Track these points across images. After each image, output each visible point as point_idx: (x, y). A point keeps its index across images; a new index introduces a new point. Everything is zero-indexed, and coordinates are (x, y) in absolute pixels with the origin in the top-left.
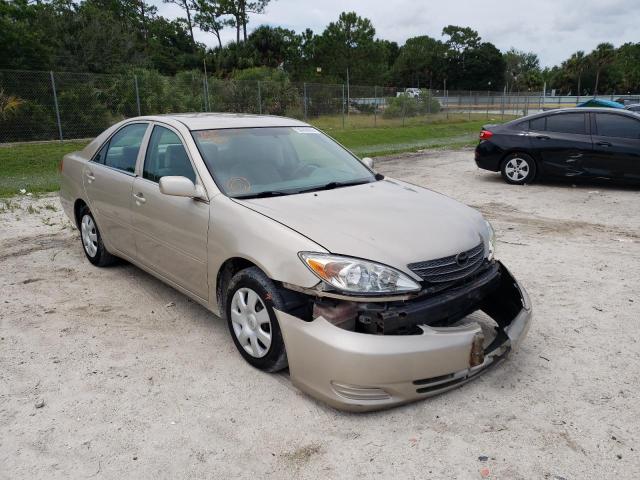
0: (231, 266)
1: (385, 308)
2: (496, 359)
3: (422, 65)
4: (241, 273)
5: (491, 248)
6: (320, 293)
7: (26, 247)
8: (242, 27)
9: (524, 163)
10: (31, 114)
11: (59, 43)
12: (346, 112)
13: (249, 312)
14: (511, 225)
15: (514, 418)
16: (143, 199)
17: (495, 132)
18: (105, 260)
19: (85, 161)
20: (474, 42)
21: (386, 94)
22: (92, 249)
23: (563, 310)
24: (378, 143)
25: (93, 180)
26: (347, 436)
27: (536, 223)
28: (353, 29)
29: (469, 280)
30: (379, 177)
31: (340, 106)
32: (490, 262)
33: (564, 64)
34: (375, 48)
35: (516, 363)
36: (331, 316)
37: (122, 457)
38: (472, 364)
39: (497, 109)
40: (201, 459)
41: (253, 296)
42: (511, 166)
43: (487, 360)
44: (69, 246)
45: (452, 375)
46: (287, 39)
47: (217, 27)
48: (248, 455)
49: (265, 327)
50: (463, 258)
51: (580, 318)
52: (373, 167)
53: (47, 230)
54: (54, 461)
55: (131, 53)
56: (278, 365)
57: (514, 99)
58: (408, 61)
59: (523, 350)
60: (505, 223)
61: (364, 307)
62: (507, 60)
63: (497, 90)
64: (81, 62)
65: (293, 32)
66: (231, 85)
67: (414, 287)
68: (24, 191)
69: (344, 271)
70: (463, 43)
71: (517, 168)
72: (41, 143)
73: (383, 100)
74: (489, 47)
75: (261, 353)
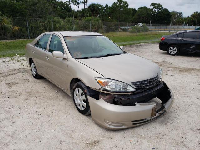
0: (75, 80)
1: (123, 97)
2: (161, 114)
3: (143, 16)
4: (77, 83)
5: (161, 77)
6: (102, 91)
7: (16, 72)
8: (86, 4)
9: (175, 48)
10: (21, 31)
11: (30, 9)
12: (118, 31)
13: (79, 96)
14: (169, 69)
15: (166, 135)
16: (48, 58)
17: (166, 38)
18: (38, 77)
19: (32, 46)
20: (161, 8)
21: (131, 25)
22: (34, 73)
23: (185, 98)
24: (128, 41)
25: (34, 52)
26: (109, 138)
27: (178, 68)
28: (121, 4)
29: (153, 88)
30: (125, 53)
31: (116, 29)
32: (160, 82)
33: (191, 15)
34: (128, 10)
35: (168, 116)
36: (105, 99)
37: (36, 141)
38: (152, 116)
39: (168, 30)
40: (61, 143)
41: (81, 91)
42: (171, 49)
43: (157, 115)
44: (28, 72)
45: (145, 119)
46: (100, 7)
47: (78, 4)
48: (76, 143)
49: (84, 101)
50: (151, 80)
51: (191, 101)
52: (123, 49)
53: (22, 67)
54: (15, 141)
55: (51, 12)
56: (88, 113)
57: (173, 27)
58: (139, 14)
59: (170, 111)
60: (167, 68)
61: (116, 96)
62: (172, 14)
63: (168, 24)
64: (36, 15)
65: (102, 5)
66: (82, 22)
67: (134, 90)
68: (17, 55)
69: (110, 84)
70: (157, 9)
71: (173, 50)
72: (24, 40)
73: (130, 27)
74: (166, 10)
75: (83, 109)
